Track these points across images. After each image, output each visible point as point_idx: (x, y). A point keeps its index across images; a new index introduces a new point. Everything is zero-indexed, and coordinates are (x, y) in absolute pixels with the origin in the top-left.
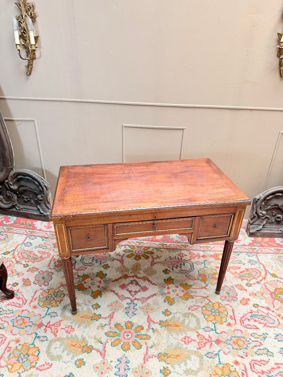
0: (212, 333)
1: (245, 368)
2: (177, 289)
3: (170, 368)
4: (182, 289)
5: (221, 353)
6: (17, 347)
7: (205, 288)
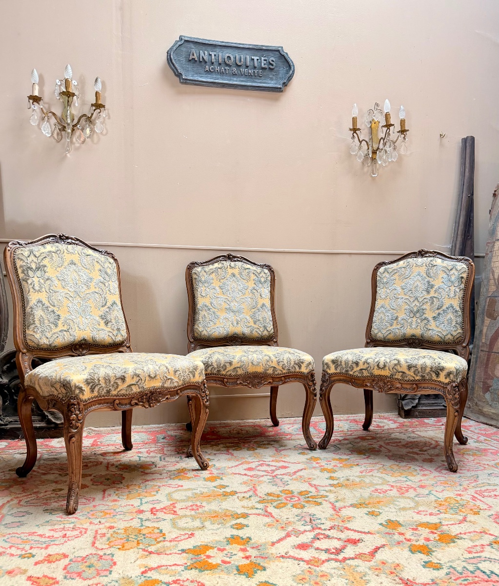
0: (409, 483)
1: (473, 496)
2: (330, 463)
3: (378, 510)
4: (338, 462)
5: (434, 493)
6: (114, 532)
7: (367, 458)
